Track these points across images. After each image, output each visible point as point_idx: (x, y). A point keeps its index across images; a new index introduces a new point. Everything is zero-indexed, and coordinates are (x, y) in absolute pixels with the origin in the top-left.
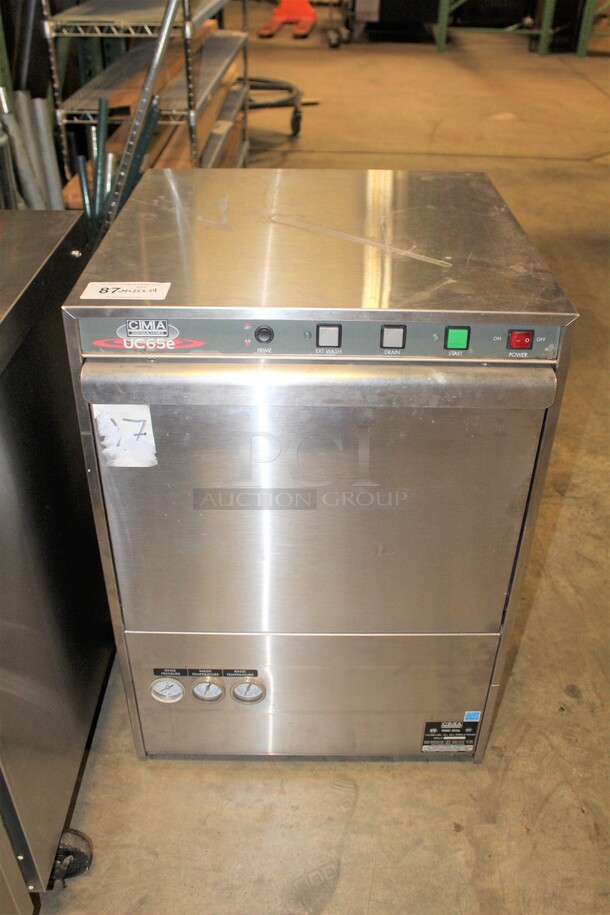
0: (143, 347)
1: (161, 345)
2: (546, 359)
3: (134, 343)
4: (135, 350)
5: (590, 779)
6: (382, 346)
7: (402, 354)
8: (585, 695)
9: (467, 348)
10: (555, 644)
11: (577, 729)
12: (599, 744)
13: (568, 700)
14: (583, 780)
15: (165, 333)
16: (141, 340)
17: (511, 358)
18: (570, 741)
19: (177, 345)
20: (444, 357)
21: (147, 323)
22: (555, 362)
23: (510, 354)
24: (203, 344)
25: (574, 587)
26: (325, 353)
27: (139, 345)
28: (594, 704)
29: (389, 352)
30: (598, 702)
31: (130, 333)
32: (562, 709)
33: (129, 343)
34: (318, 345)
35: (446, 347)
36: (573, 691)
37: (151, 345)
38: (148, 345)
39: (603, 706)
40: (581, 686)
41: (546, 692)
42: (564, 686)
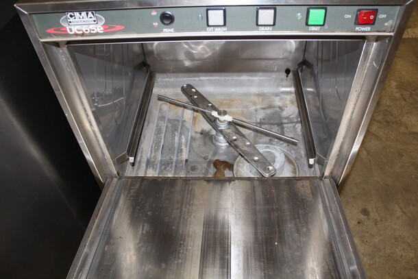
0: (81, 32)
1: (94, 30)
2: (384, 31)
3: (75, 30)
4: (76, 35)
5: (373, 264)
6: (257, 25)
7: (273, 30)
8: (371, 214)
9: (323, 25)
10: (356, 184)
11: (367, 235)
12: (379, 243)
13: (363, 217)
14: (370, 265)
15: (95, 21)
16: (79, 27)
17: (358, 32)
18: (363, 241)
19: (105, 29)
20: (306, 32)
21: (80, 14)
22: (392, 34)
23: (357, 28)
24: (123, 27)
25: (366, 150)
26: (214, 31)
27: (79, 31)
28: (376, 220)
29: (263, 28)
30: (379, 219)
31: (70, 22)
32: (359, 223)
33: (71, 30)
34: (208, 26)
35: (307, 24)
36: (365, 212)
37: (87, 31)
38: (84, 31)
39: (381, 221)
40: (370, 209)
41: (351, 213)
42: (360, 209)
